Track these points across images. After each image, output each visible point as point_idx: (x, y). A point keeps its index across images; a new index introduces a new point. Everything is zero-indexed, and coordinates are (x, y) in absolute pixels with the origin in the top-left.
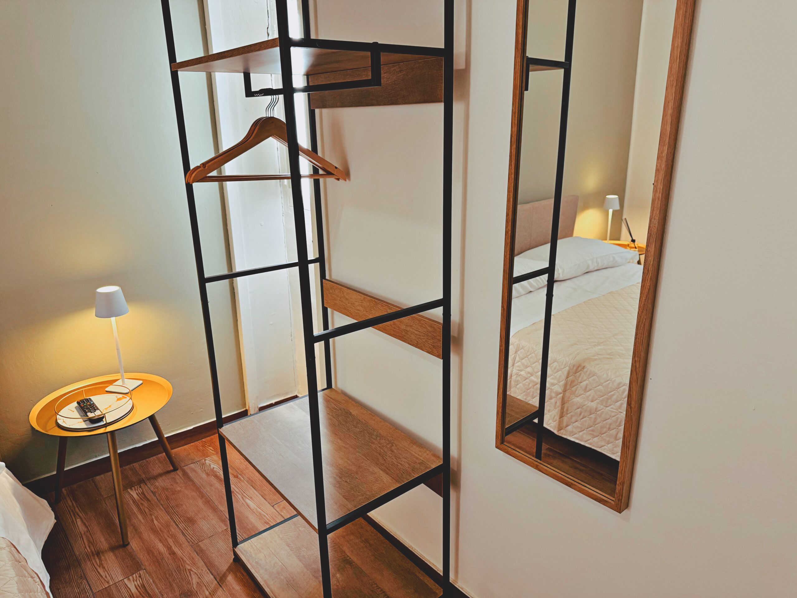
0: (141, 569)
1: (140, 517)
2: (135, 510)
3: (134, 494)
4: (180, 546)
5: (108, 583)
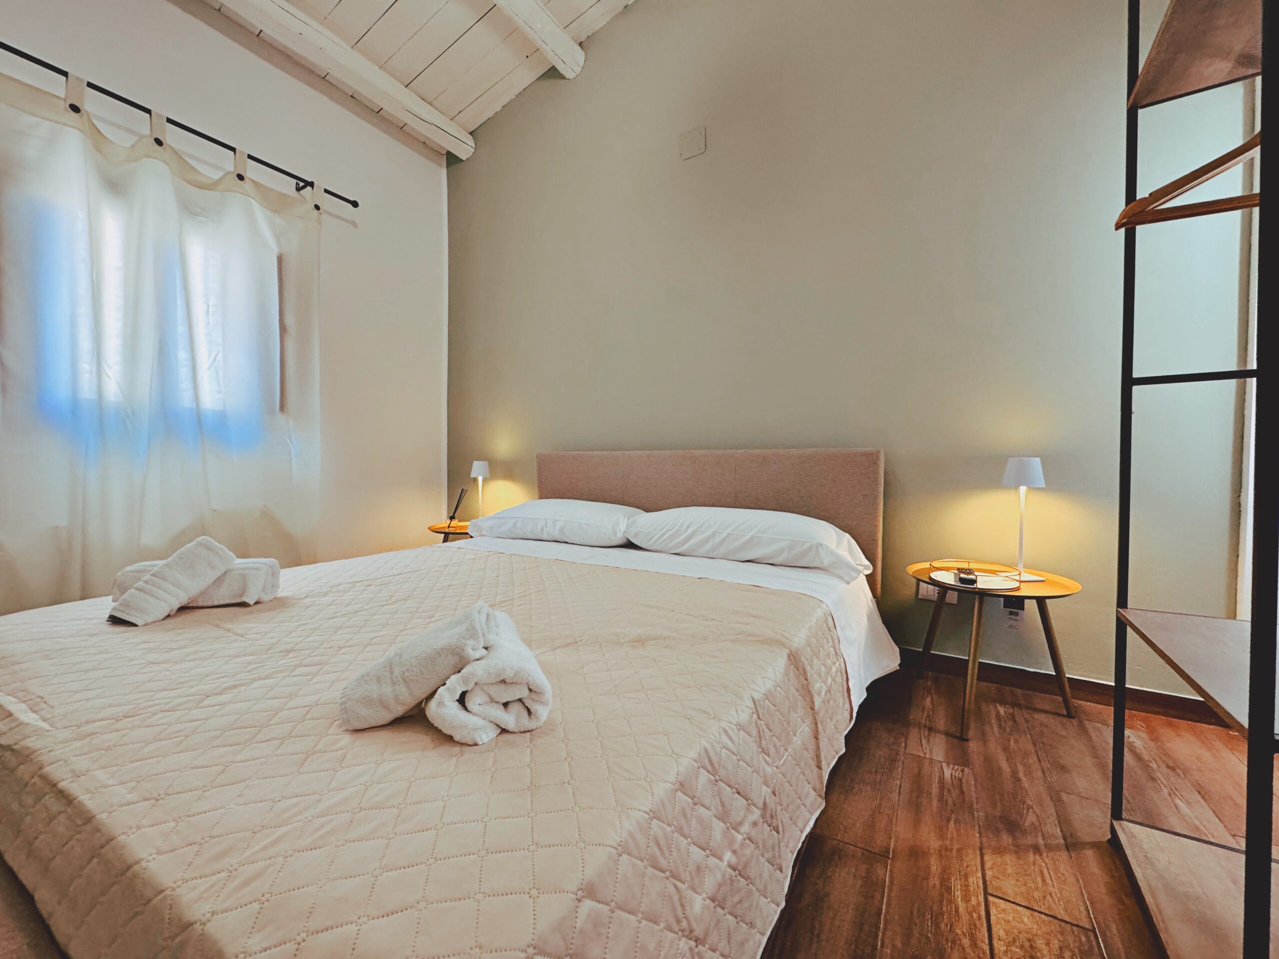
0: (968, 767)
1: (996, 728)
2: (994, 721)
3: (1002, 710)
4: (1029, 773)
5: (925, 754)
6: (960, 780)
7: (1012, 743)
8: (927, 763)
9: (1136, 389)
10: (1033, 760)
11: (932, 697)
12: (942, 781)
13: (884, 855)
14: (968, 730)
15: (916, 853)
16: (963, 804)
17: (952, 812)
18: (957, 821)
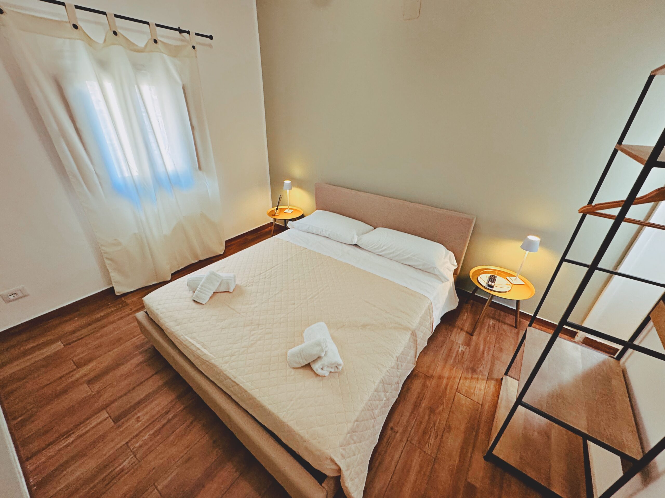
0: (469, 347)
1: (486, 331)
2: (486, 327)
3: (491, 322)
4: (488, 353)
5: (456, 340)
6: (464, 352)
7: (488, 338)
8: (455, 344)
9: (564, 263)
10: (492, 346)
11: (468, 314)
12: (457, 352)
13: (431, 377)
14: (474, 332)
15: (440, 378)
16: (461, 362)
17: (457, 364)
18: (457, 368)
